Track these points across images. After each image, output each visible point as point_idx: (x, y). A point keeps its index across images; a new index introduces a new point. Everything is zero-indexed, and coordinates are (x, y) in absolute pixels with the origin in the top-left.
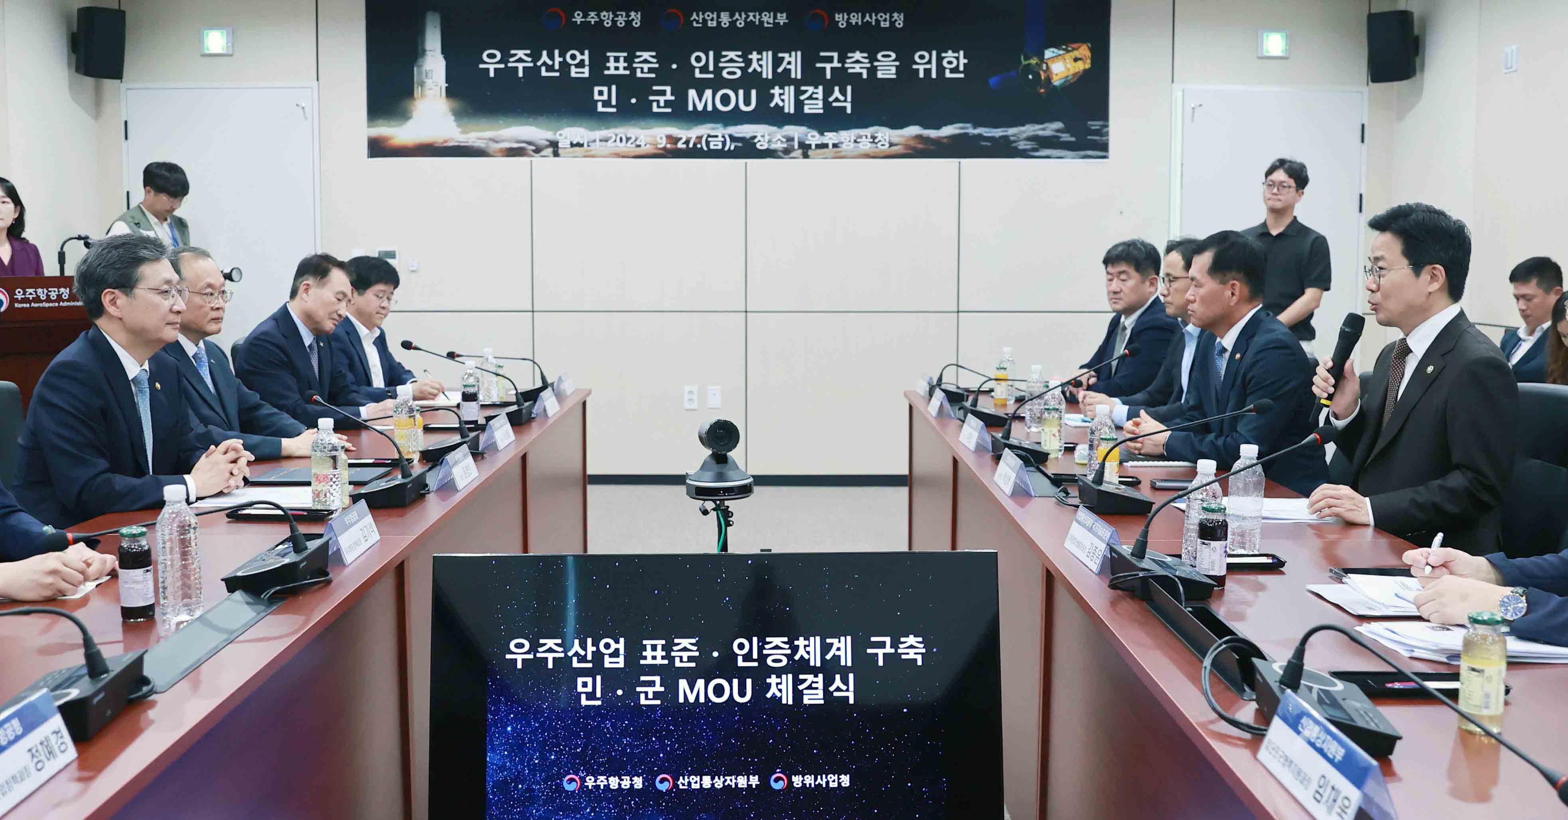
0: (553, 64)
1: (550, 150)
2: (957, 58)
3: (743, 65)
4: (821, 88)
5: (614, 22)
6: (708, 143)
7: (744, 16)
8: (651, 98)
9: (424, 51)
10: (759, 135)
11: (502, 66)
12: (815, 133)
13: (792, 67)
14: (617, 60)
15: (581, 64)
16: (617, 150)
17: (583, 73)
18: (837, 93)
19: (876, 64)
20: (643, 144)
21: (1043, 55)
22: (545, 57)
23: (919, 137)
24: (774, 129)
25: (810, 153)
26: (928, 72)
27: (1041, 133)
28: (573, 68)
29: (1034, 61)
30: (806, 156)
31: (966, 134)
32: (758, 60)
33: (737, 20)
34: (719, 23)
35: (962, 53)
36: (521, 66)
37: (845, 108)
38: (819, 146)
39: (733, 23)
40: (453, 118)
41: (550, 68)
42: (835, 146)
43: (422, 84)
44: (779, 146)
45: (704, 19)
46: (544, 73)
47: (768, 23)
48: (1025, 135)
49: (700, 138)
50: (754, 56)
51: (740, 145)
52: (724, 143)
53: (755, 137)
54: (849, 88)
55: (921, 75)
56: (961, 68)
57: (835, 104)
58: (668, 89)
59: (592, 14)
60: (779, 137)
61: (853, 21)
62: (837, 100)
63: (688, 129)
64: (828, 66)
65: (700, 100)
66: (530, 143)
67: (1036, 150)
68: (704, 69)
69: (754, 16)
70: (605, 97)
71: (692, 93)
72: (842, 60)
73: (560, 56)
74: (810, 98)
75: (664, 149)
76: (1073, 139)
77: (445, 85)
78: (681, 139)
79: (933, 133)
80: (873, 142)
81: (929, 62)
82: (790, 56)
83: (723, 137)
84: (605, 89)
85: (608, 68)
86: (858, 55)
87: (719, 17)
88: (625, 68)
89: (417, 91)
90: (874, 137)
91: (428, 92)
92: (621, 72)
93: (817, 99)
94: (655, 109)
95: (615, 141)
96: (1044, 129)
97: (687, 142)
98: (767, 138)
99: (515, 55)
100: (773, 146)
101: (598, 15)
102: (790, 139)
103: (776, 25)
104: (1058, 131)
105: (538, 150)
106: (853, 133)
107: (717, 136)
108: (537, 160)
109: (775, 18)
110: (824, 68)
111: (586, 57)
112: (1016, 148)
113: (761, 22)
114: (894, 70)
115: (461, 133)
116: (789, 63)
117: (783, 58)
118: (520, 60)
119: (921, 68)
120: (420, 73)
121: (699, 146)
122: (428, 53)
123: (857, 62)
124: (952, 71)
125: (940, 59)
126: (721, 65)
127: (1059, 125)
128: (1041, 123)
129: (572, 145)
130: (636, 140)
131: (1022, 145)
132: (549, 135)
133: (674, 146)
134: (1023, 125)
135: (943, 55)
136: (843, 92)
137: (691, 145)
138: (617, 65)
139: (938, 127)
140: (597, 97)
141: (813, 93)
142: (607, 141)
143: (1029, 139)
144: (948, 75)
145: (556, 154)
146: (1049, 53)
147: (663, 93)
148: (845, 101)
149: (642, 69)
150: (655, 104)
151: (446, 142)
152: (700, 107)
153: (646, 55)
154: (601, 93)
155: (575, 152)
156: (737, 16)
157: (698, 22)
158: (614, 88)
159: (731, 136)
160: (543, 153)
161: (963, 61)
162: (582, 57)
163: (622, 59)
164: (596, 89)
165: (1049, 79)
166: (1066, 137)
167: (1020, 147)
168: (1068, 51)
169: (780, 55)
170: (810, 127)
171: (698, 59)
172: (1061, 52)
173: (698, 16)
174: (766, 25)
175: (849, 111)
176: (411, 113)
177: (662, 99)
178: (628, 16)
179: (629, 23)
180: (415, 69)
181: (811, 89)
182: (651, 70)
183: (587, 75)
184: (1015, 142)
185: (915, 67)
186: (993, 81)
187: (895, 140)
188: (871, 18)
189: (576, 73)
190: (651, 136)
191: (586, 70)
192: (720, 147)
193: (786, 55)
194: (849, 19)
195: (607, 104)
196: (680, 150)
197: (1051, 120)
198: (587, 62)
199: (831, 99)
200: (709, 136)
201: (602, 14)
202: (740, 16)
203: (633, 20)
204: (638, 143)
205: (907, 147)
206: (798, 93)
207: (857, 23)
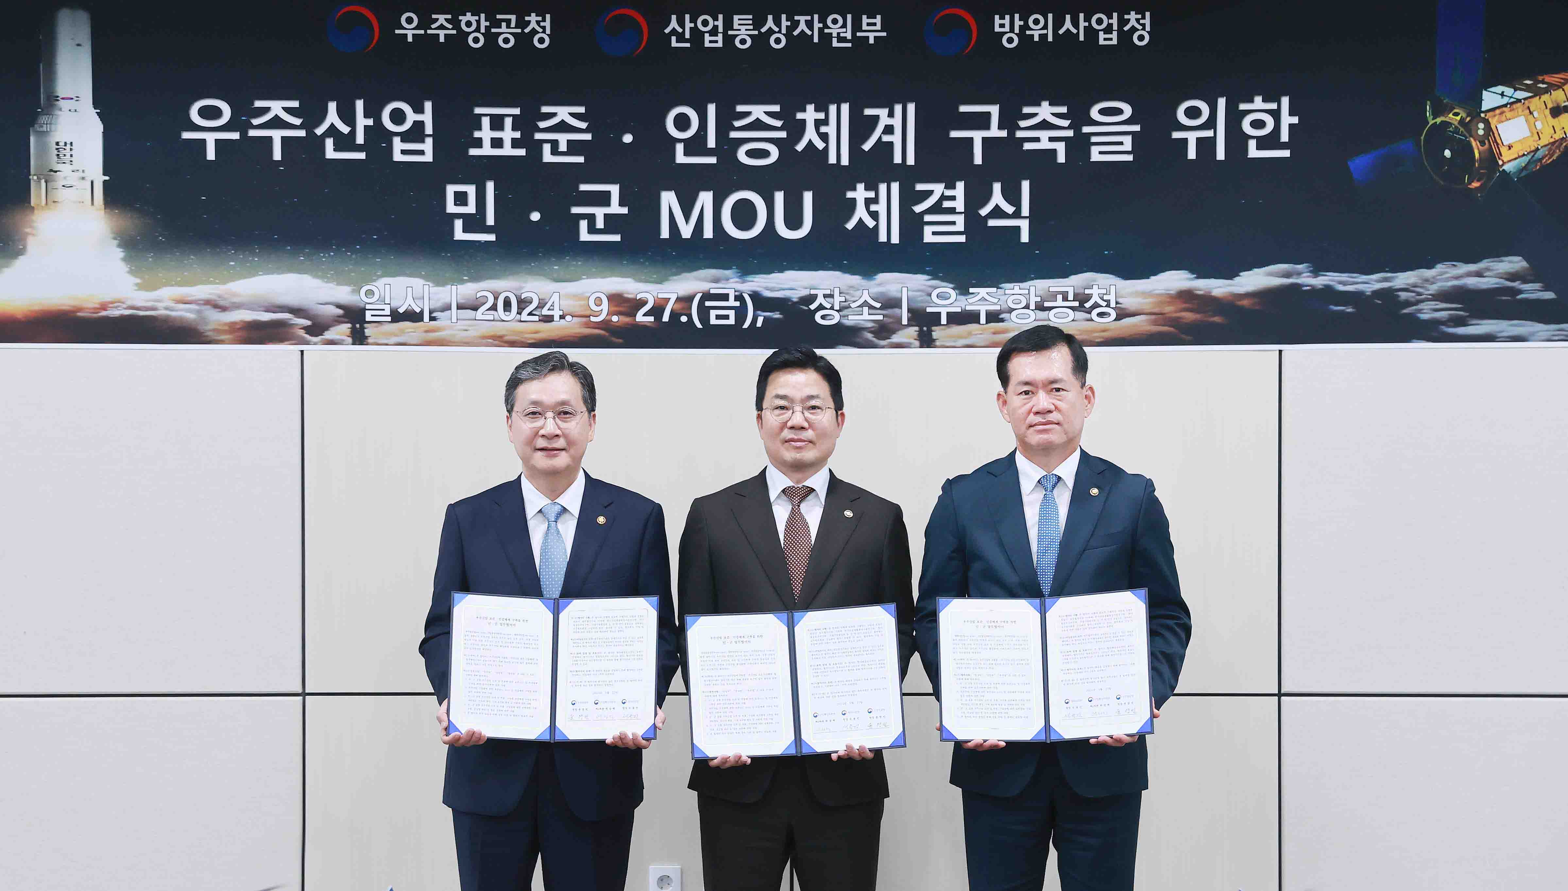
0: (353, 133)
1: (346, 328)
2: (1276, 115)
3: (783, 134)
4: (960, 186)
5: (492, 38)
6: (704, 312)
7: (785, 23)
8: (575, 210)
9: (52, 99)
10: (820, 294)
11: (235, 136)
12: (947, 289)
13: (896, 139)
14: (497, 123)
15: (416, 133)
16: (498, 328)
17: (422, 153)
18: (997, 198)
19: (1086, 129)
20: (557, 314)
21: (1480, 100)
22: (333, 117)
23: (1186, 296)
24: (855, 280)
25: (937, 333)
26: (1206, 146)
27: (1472, 282)
28: (397, 140)
29: (1453, 118)
30: (926, 341)
31: (1296, 287)
32: (818, 123)
33: (771, 32)
34: (729, 40)
35: (1285, 101)
36: (277, 135)
37: (1018, 229)
38: (956, 319)
39: (761, 40)
40: (120, 253)
41: (345, 142)
42: (993, 317)
43: (49, 175)
44: (865, 318)
45: (694, 30)
46: (330, 153)
47: (841, 39)
48: (1433, 288)
49: (687, 300)
50: (810, 115)
51: (777, 315)
52: (741, 313)
53: (812, 298)
54: (1026, 185)
55: (1192, 154)
56: (1285, 137)
57: (992, 223)
58: (614, 190)
59: (442, 19)
60: (866, 297)
61: (1036, 34)
62: (998, 213)
63: (660, 282)
64: (977, 136)
65: (687, 218)
66: (298, 312)
67: (1460, 322)
68: (695, 145)
69: (809, 24)
70: (471, 208)
71: (669, 199)
72: (1009, 121)
73: (366, 116)
74: (937, 209)
75: (605, 325)
76: (1550, 295)
77: (100, 178)
78: (643, 303)
79: (1218, 287)
80: (1081, 308)
81: (1211, 123)
82: (891, 115)
83: (739, 298)
84: (471, 190)
85: (479, 143)
86: (1045, 111)
87: (728, 25)
88: (515, 144)
89: (37, 193)
90: (1082, 299)
91: (62, 194)
92: (507, 150)
93: (952, 211)
94: (585, 236)
95: (494, 308)
96: (1479, 274)
97: (657, 311)
98: (838, 300)
99: (266, 110)
100: (852, 320)
101: (455, 23)
102: (890, 303)
103: (859, 42)
104: (1512, 277)
105: (317, 328)
106: (1038, 287)
107: (725, 297)
108: (315, 351)
109: (857, 26)
110: (970, 140)
111: (427, 117)
112: (1412, 317)
113: (826, 38)
114: (1128, 143)
115: (140, 287)
116: (889, 130)
117: (876, 118)
118: (277, 123)
119: (1192, 137)
120: (43, 149)
121: (684, 319)
122: (62, 103)
123: (1044, 125)
124: (1263, 143)
125: (1234, 118)
126: (733, 135)
127: (1515, 263)
128: (1474, 262)
129: (396, 317)
130: (541, 306)
131: (1427, 312)
132: (344, 294)
133: (626, 319)
134: (1430, 267)
135: (1243, 107)
136: (1012, 196)
137: (666, 318)
138: (497, 134)
139: (1231, 274)
140: (451, 208)
141: (943, 198)
142: (475, 309)
143: (1443, 296)
144: (1253, 152)
145: (359, 338)
146: (1490, 99)
147: (603, 199)
148: (1017, 215)
149: (555, 144)
150: (584, 225)
151: (104, 307)
152: (686, 231)
153: (563, 113)
154: (461, 199)
155: (402, 332)
156: (770, 23)
157: (681, 38)
158: (490, 186)
159: (755, 296)
160: (329, 335)
161: (1288, 120)
162: (419, 117)
163: (508, 122)
164: (451, 190)
165: (1491, 159)
166: (1532, 291)
167: (1424, 316)
168: (1538, 93)
169: (868, 112)
170: (935, 276)
171: (682, 122)
172: (1521, 95)
173: (681, 23)
174: (835, 44)
175: (1025, 238)
176: (23, 239)
177: (599, 212)
178: (522, 23)
179: (524, 40)
180: (32, 139)
181: (938, 189)
182: (574, 148)
183: (428, 157)
184: (1408, 303)
185: (1176, 135)
186: (1359, 164)
187: (1129, 303)
188: (1076, 24)
189: (404, 152)
190: (576, 297)
191: (428, 146)
192: (731, 321)
193: (883, 113)
194: (1025, 27)
195: (474, 223)
196: (643, 327)
197: (1497, 253)
198: (429, 130)
199: (984, 212)
200: (707, 296)
201: (463, 19)
202: (778, 23)
203: (534, 32)
204: (545, 312)
205: (1159, 317)
206: (909, 198)
207: (1043, 37)
